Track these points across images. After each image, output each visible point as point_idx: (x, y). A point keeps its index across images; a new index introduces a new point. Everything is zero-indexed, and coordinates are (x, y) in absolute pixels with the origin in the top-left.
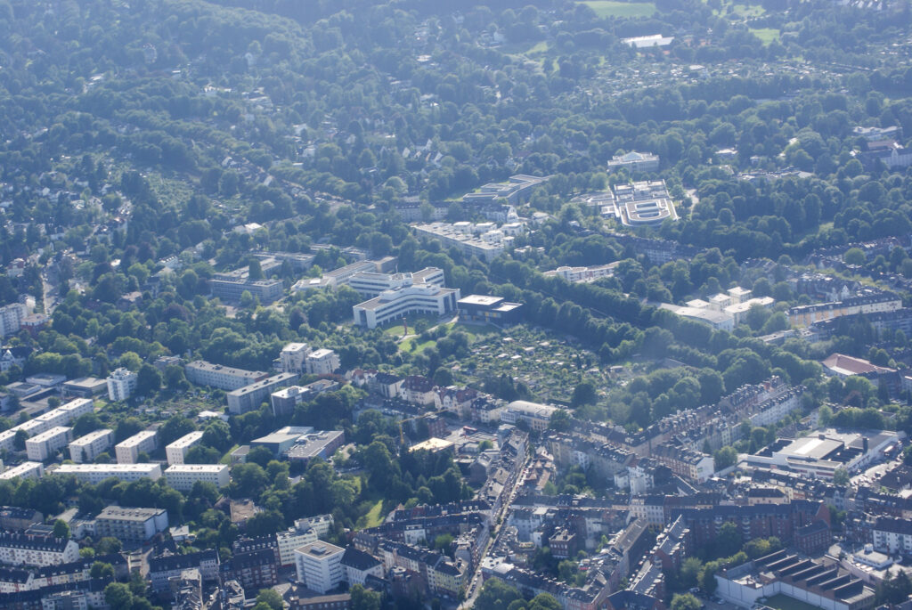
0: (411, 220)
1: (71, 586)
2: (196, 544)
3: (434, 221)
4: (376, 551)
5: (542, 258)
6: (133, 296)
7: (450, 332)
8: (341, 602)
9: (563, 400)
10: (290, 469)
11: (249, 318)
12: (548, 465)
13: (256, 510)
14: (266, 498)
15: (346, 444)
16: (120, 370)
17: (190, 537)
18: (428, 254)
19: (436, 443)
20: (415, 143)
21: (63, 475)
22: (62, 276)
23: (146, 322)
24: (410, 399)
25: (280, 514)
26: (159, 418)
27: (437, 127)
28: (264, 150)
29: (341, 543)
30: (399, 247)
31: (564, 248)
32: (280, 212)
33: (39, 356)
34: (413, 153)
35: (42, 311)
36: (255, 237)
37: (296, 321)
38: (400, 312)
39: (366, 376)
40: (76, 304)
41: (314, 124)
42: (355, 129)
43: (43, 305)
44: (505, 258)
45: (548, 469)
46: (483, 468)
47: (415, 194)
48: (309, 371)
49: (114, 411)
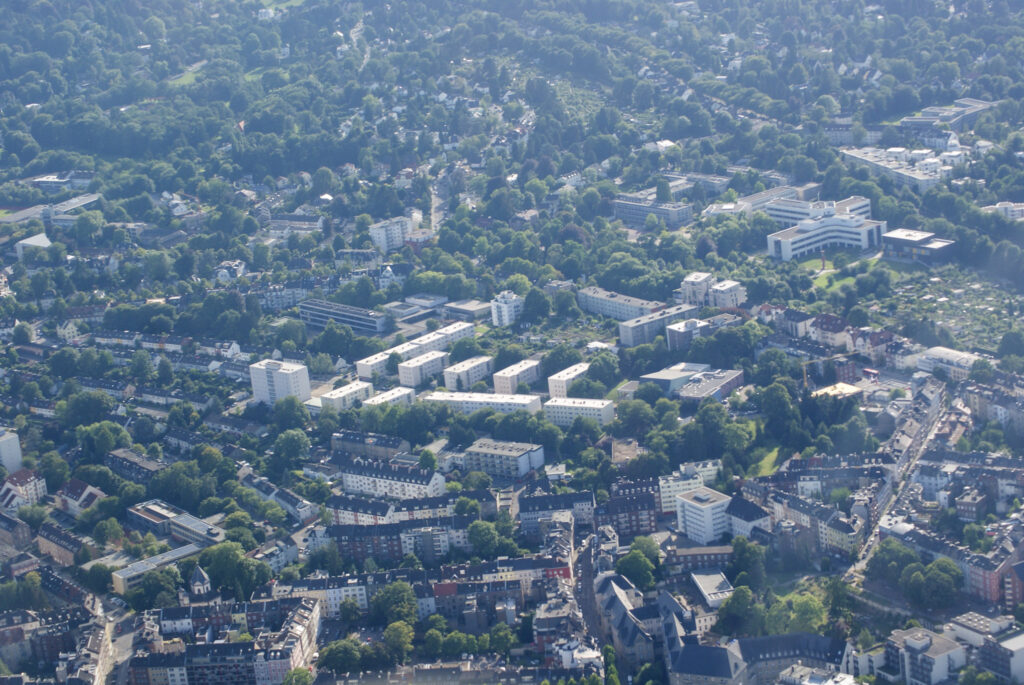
0: (841, 144)
1: (432, 522)
2: (571, 484)
3: (866, 145)
4: (765, 503)
5: (981, 191)
6: (529, 214)
7: (871, 269)
8: (723, 555)
9: (990, 349)
10: (681, 409)
11: (651, 243)
12: (963, 419)
13: (640, 452)
14: (651, 438)
15: (745, 385)
16: (506, 292)
17: (566, 477)
18: (855, 181)
19: (843, 389)
20: (854, 59)
21: (434, 403)
22: (453, 189)
23: (539, 243)
24: (820, 339)
25: (665, 456)
26: (544, 346)
27: (879, 42)
28: (685, 61)
29: (728, 492)
30: (824, 173)
31: (1007, 182)
32: (697, 129)
33: (421, 275)
34: (850, 69)
35: (429, 227)
36: (666, 156)
37: (703, 249)
38: (820, 244)
39: (774, 312)
40: (466, 220)
41: (744, 33)
42: (788, 41)
43: (430, 221)
44: (939, 188)
45: (962, 424)
46: (892, 419)
47: (848, 116)
48: (712, 304)
49: (496, 337)
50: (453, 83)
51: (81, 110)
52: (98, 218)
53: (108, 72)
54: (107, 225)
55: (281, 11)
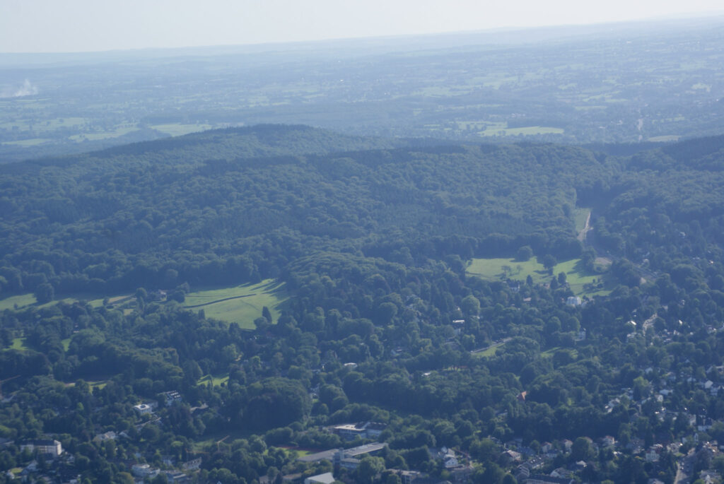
50: (721, 373)
51: (388, 371)
52: (379, 463)
53: (420, 341)
54: (385, 470)
55: (587, 299)
